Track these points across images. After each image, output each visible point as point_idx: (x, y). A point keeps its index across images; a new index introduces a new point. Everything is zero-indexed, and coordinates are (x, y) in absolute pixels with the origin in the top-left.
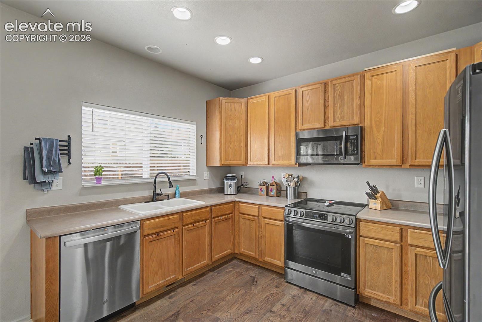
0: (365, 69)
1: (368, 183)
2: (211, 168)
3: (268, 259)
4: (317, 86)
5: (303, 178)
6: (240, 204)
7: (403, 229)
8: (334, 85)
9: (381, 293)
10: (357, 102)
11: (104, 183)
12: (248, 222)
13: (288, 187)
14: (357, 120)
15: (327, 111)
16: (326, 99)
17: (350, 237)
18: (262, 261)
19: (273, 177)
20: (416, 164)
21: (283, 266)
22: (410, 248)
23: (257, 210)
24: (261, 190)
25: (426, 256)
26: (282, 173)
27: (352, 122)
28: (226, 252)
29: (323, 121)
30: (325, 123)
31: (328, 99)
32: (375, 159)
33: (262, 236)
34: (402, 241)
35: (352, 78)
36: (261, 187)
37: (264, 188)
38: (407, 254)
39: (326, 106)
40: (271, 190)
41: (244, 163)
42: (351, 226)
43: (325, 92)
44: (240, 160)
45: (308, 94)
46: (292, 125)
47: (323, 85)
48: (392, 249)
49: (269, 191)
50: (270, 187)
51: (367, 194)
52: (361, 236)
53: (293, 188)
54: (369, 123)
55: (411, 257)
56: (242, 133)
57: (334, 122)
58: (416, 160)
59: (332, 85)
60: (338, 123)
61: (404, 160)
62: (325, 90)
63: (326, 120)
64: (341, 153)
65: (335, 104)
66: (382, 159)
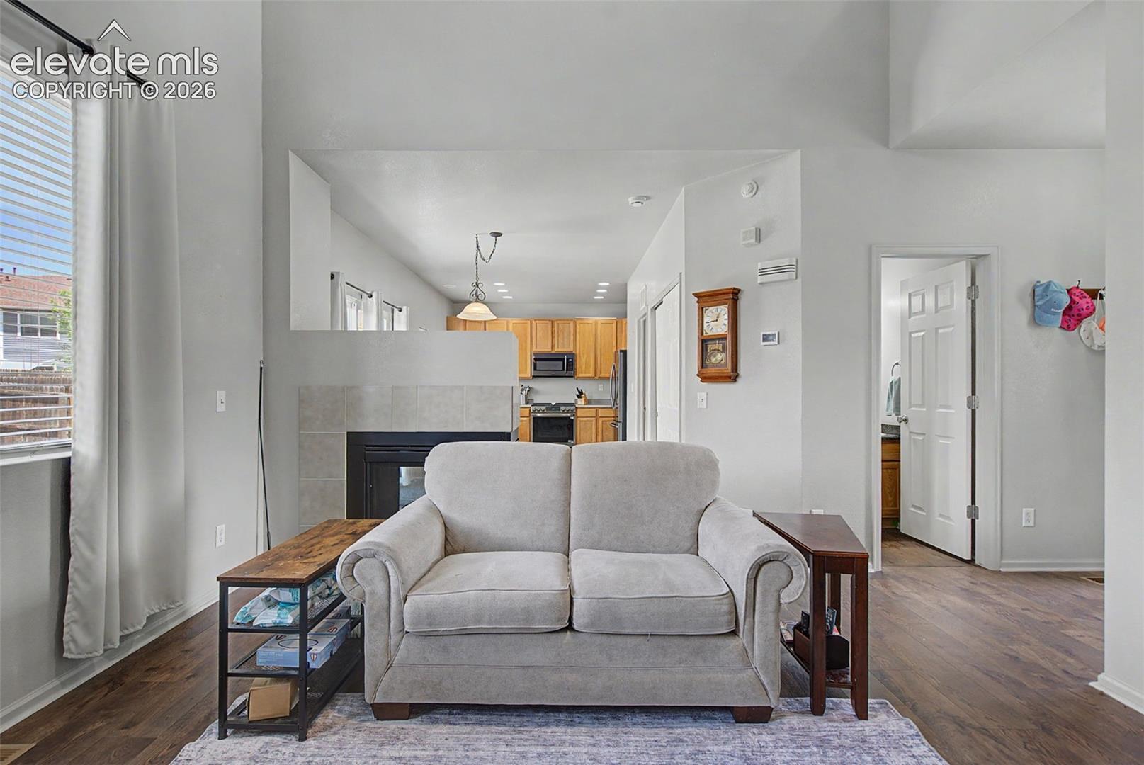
0: (576, 318)
1: (578, 389)
4: (546, 321)
5: (532, 388)
10: (572, 337)
13: (521, 396)
14: (571, 350)
15: (553, 341)
20: (602, 377)
27: (569, 351)
29: (551, 348)
31: (554, 332)
32: (582, 373)
34: (596, 416)
35: (569, 321)
45: (540, 325)
46: (528, 347)
47: (551, 321)
53: (524, 396)
54: (579, 351)
57: (558, 350)
58: (602, 375)
59: (557, 323)
60: (561, 350)
61: (595, 375)
62: (553, 327)
63: (553, 346)
64: (564, 370)
65: (558, 336)
66: (585, 373)
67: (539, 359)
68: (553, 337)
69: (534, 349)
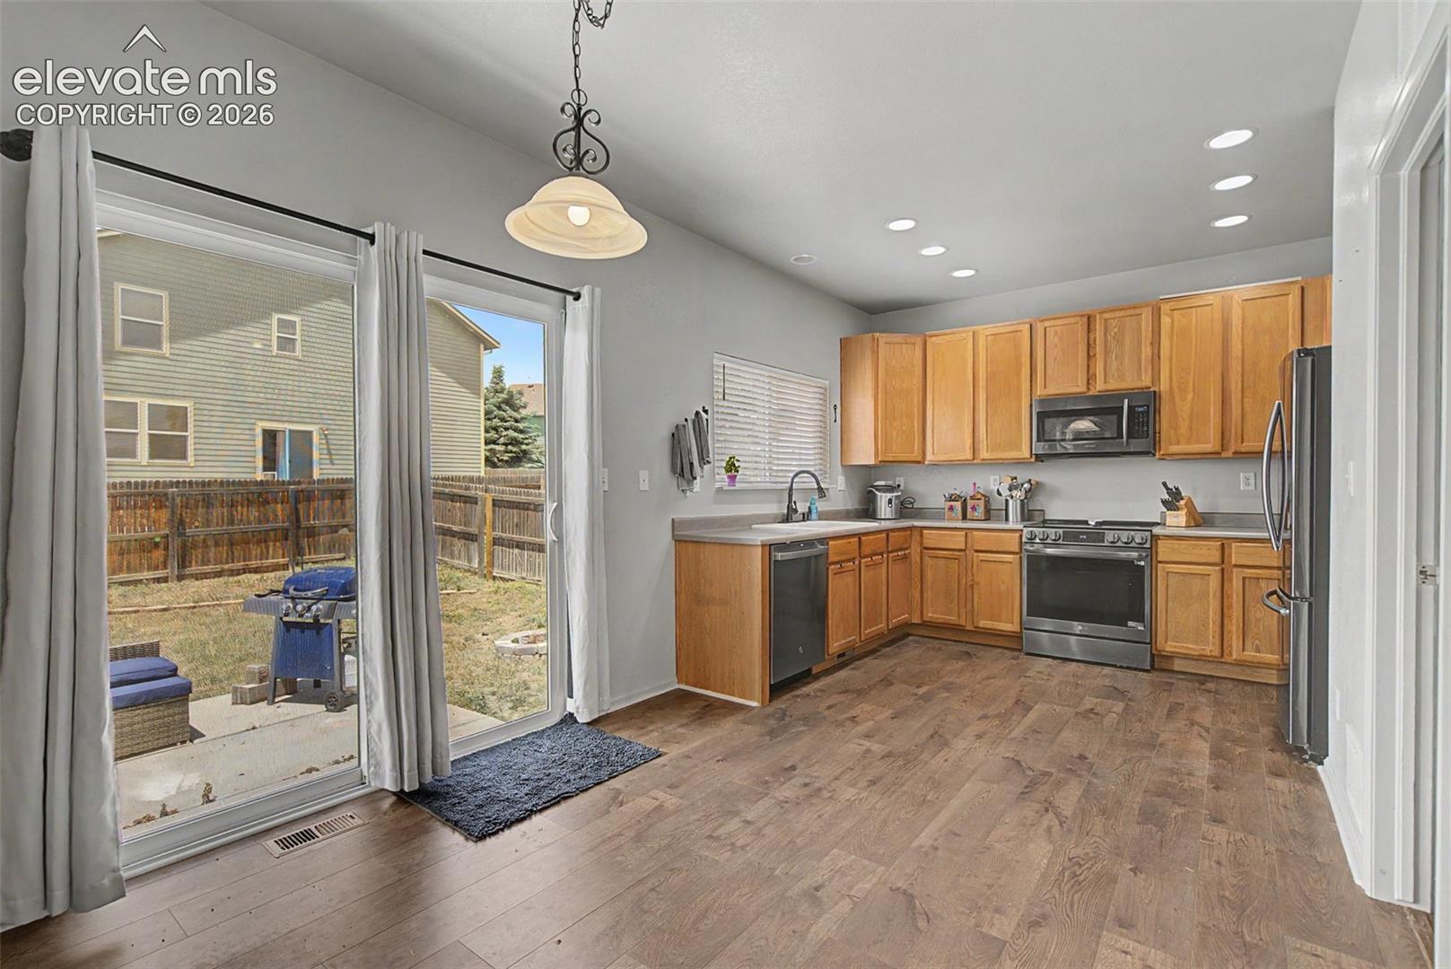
0: (1161, 298)
1: (1165, 484)
2: (851, 470)
3: (983, 623)
4: (1072, 320)
5: (1037, 483)
6: (925, 531)
7: (1224, 545)
8: (1106, 320)
9: (1192, 644)
10: (1146, 350)
11: (738, 486)
12: (942, 562)
13: (1011, 502)
14: (1146, 381)
15: (1092, 364)
16: (1091, 342)
17: (1142, 563)
18: (973, 629)
19: (975, 484)
20: (1243, 450)
21: (1015, 630)
22: (1235, 570)
23: (963, 539)
24: (951, 508)
25: (1258, 578)
26: (992, 478)
27: (1139, 384)
28: (903, 617)
29: (1085, 382)
30: (1088, 384)
31: (1095, 344)
32: (1178, 444)
33: (972, 585)
34: (1223, 562)
35: (1138, 311)
36: (952, 503)
37: (958, 505)
38: (1231, 580)
39: (1091, 354)
40: (974, 508)
41: (920, 459)
42: (1146, 546)
43: (1089, 332)
44: (913, 452)
45: (1056, 333)
46: (1023, 387)
47: (1085, 319)
48: (1209, 575)
49: (969, 509)
50: (970, 503)
51: (1164, 502)
52: (1160, 562)
53: (1019, 501)
54: (1168, 385)
55: (1236, 583)
56: (916, 399)
57: (1105, 383)
58: (1244, 444)
59: (1103, 321)
60: (1113, 385)
61: (1224, 446)
62: (1089, 328)
63: (1090, 379)
64: (1120, 435)
65: (1107, 352)
66: (1189, 443)
67: (1050, 413)
68: (1090, 357)
69: (1040, 392)
